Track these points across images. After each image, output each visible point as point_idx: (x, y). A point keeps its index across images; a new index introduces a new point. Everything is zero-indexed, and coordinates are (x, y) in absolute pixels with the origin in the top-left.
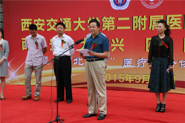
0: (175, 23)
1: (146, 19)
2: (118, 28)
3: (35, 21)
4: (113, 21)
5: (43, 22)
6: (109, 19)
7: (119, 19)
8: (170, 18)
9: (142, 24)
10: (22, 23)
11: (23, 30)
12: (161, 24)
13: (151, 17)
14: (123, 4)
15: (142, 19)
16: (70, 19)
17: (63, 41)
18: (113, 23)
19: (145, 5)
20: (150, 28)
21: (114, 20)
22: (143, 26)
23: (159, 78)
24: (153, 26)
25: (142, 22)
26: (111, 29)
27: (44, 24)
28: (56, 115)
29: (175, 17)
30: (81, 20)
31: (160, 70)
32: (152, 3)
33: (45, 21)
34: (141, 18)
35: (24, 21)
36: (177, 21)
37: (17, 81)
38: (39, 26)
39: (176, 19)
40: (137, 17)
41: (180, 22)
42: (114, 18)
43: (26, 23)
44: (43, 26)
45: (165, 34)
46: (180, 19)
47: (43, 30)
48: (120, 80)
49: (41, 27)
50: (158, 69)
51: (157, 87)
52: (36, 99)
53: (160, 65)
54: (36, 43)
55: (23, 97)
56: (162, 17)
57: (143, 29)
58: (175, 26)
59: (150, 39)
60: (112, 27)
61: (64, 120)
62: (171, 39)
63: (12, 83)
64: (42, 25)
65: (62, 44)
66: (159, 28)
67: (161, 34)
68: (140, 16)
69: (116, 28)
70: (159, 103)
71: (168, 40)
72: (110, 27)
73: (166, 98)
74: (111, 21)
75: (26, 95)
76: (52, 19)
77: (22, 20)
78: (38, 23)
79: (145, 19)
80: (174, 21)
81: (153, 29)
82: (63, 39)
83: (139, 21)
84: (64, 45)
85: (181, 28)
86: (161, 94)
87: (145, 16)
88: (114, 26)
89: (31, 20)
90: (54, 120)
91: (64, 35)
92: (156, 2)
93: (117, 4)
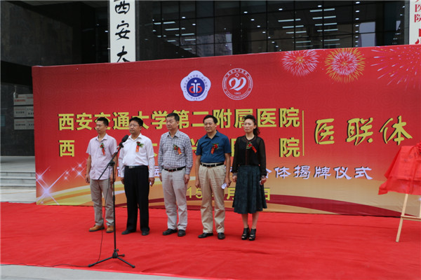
0: (268, 119)
1: (231, 114)
2: (194, 125)
3: (78, 116)
4: (187, 117)
5: (90, 117)
6: (182, 113)
7: (195, 113)
8: (262, 113)
9: (226, 120)
10: (61, 120)
11: (61, 128)
12: (249, 121)
13: (237, 111)
14: (199, 94)
15: (225, 114)
16: (127, 113)
17: (138, 143)
18: (187, 119)
19: (229, 95)
20: (236, 126)
21: (188, 114)
22: (227, 123)
23: (246, 194)
24: (240, 123)
25: (225, 118)
26: (184, 127)
27: (91, 121)
28: (114, 249)
29: (267, 112)
30: (143, 115)
31: (248, 183)
32: (237, 93)
33: (93, 116)
34: (224, 112)
35: (62, 117)
36: (271, 116)
37: (52, 200)
38: (85, 123)
39: (269, 114)
40: (218, 111)
41: (274, 118)
42: (188, 112)
43: (66, 119)
44: (90, 123)
45: (254, 133)
46: (274, 114)
47: (90, 128)
48: (197, 197)
49: (87, 124)
50: (246, 182)
51: (244, 206)
52: (108, 229)
53: (248, 175)
54: (102, 146)
55: (91, 229)
56: (251, 112)
57: (226, 127)
58: (269, 123)
59: (235, 140)
60: (186, 125)
61: (123, 256)
62: (262, 140)
63: (45, 202)
64: (88, 121)
65: (138, 148)
66: (247, 125)
67: (248, 133)
68: (223, 110)
69: (191, 125)
70: (246, 227)
71: (258, 141)
72: (183, 125)
73: (256, 221)
74: (184, 116)
75: (95, 226)
76: (102, 113)
77: (60, 115)
78: (83, 118)
79: (229, 113)
80: (266, 116)
81: (240, 127)
82: (139, 141)
83: (221, 116)
84: (140, 148)
85: (275, 126)
86: (250, 215)
87: (229, 110)
88: (188, 123)
89: (73, 115)
90: (111, 256)
91: (140, 136)
92: (243, 91)
93: (192, 94)
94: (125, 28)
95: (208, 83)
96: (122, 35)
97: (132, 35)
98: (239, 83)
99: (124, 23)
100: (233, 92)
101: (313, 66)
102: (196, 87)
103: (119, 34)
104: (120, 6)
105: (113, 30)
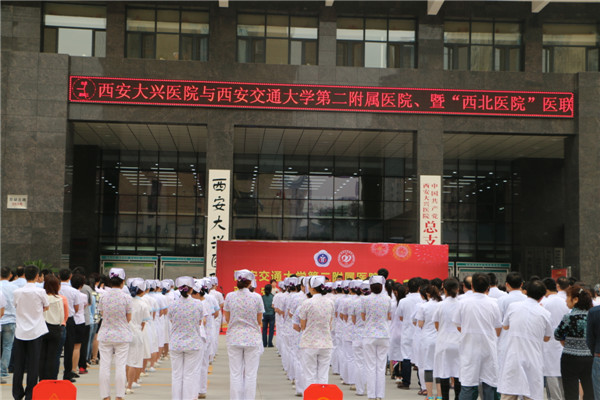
14: (324, 263)
19: (341, 264)
29: (362, 274)
32: (346, 264)
68: (338, 272)
76: (264, 271)
92: (349, 263)
93: (320, 262)
94: (221, 202)
95: (330, 257)
96: (219, 207)
97: (227, 208)
98: (347, 258)
99: (220, 198)
100: (344, 263)
101: (386, 252)
102: (323, 259)
103: (216, 206)
104: (217, 185)
105: (211, 203)
